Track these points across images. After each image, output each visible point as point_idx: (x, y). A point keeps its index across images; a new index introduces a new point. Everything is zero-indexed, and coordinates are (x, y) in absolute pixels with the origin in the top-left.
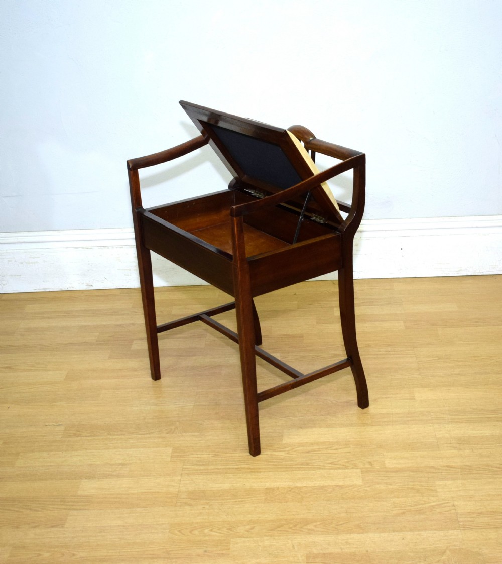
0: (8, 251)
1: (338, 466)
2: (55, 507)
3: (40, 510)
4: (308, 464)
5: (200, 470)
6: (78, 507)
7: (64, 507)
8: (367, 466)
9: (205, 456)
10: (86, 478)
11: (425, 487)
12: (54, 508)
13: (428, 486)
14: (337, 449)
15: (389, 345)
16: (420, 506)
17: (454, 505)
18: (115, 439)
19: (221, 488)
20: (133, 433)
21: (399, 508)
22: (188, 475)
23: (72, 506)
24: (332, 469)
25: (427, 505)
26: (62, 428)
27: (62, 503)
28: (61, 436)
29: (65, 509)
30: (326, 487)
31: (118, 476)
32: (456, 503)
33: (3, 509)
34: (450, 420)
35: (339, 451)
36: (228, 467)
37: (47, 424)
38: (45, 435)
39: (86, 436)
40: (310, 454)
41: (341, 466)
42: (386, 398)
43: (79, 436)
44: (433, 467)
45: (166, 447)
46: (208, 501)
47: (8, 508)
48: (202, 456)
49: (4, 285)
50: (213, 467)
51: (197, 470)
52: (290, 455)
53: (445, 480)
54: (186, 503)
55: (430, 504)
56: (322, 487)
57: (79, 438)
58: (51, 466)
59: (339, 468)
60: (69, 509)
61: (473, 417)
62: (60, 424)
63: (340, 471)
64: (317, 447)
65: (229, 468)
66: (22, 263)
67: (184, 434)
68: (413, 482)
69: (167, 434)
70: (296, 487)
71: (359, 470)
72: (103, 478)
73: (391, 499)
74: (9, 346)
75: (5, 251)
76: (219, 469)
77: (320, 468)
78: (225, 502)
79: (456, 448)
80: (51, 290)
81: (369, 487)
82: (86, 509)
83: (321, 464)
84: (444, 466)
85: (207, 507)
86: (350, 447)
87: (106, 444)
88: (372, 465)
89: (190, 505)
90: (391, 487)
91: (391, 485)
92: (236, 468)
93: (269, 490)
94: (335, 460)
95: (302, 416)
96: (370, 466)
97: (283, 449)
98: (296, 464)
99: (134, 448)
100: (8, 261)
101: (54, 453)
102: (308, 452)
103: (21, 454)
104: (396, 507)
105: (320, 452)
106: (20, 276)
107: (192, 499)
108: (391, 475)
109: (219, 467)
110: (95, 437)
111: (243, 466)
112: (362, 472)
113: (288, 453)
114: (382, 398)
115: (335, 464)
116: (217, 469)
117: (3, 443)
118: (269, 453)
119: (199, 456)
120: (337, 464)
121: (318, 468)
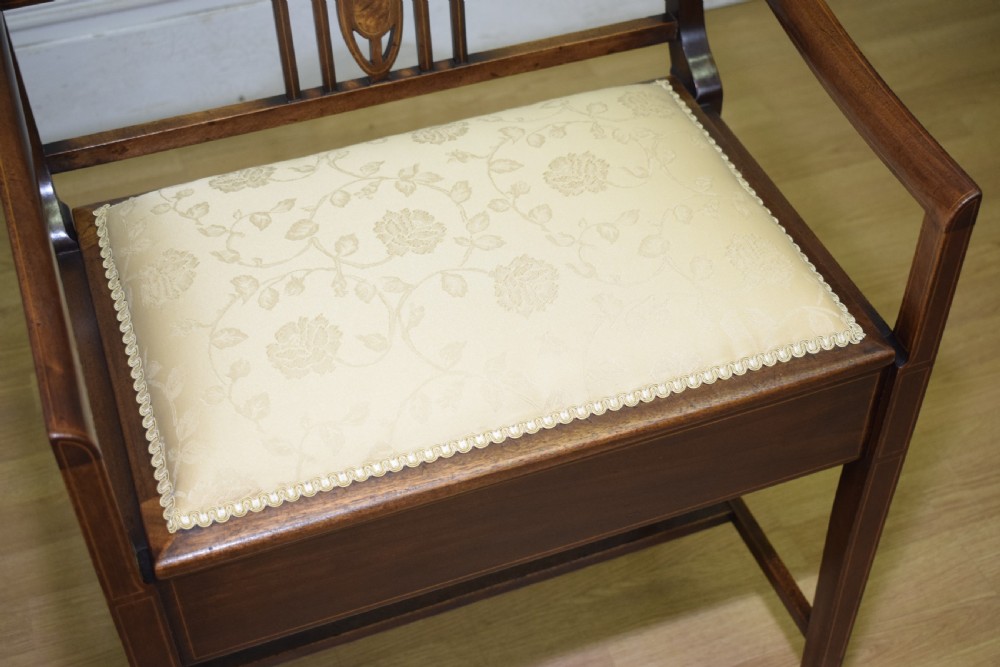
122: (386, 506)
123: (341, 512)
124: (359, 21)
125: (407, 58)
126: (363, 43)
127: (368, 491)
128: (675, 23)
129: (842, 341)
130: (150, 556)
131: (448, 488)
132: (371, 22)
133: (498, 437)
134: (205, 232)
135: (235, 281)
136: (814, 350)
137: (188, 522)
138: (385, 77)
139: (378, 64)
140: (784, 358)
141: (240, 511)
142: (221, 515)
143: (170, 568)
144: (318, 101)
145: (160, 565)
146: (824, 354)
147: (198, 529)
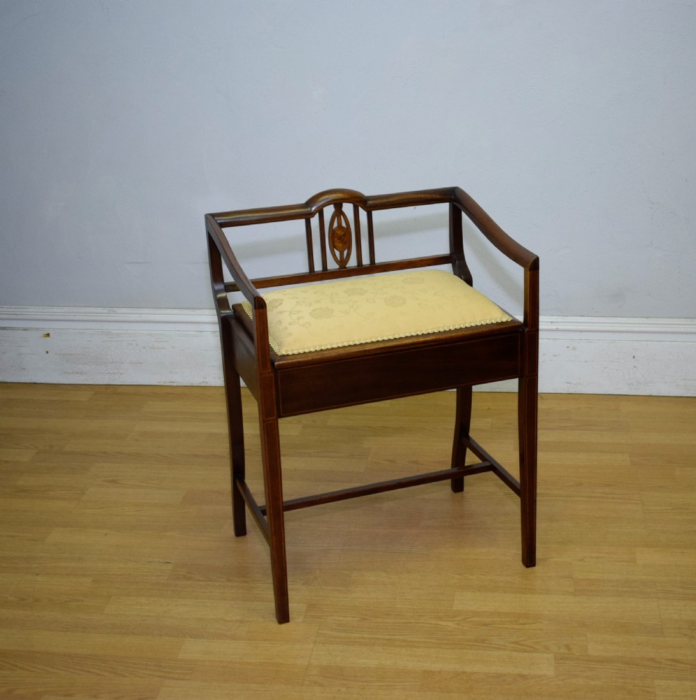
0: (129, 332)
1: (524, 648)
2: (147, 672)
3: (127, 675)
4: (483, 641)
5: (340, 638)
6: (176, 676)
7: (158, 674)
8: (563, 650)
9: (349, 619)
10: (191, 637)
11: (639, 686)
12: (145, 674)
13: (643, 686)
14: (524, 624)
15: (608, 485)
18: (235, 587)
19: (364, 666)
20: (259, 581)
22: (323, 643)
23: (169, 673)
24: (514, 651)
26: (170, 567)
27: (157, 669)
28: (166, 578)
29: (161, 677)
30: (505, 675)
31: (233, 638)
33: (81, 670)
34: (682, 596)
35: (527, 627)
36: (376, 636)
37: (151, 560)
38: (147, 574)
39: (200, 581)
40: (488, 628)
41: (528, 649)
42: (597, 558)
43: (189, 579)
44: (653, 660)
45: (300, 603)
46: (345, 682)
47: (87, 669)
48: (345, 619)
49: (121, 374)
50: (357, 635)
51: (335, 638)
52: (461, 627)
53: (669, 679)
54: (316, 683)
56: (499, 676)
57: (189, 582)
58: (149, 616)
59: (524, 651)
60: (165, 677)
62: (168, 561)
63: (526, 654)
64: (499, 619)
65: (378, 639)
66: (144, 348)
67: (324, 587)
68: (623, 678)
69: (303, 585)
70: (465, 672)
71: (551, 656)
72: (214, 639)
74: (118, 453)
75: (125, 332)
76: (364, 638)
77: (499, 648)
78: (368, 685)
79: (686, 635)
80: (179, 384)
81: (563, 680)
82: (185, 680)
83: (502, 643)
84: (668, 660)
85: (343, 689)
86: (542, 623)
87: (223, 593)
88: (569, 650)
89: (321, 685)
90: (593, 683)
91: (592, 680)
92: (388, 640)
93: (428, 674)
94: (521, 639)
95: (482, 575)
96: (566, 652)
97: (453, 617)
98: (468, 641)
99: (257, 601)
100: (129, 344)
101: (156, 599)
102: (486, 625)
103: (114, 597)
106: (142, 364)
107: (325, 677)
108: (594, 666)
109: (366, 636)
110: (210, 583)
111: (397, 637)
112: (555, 658)
113: (458, 624)
114: (592, 557)
115: (520, 645)
116: (362, 638)
117: (93, 581)
118: (434, 622)
119: (341, 618)
120: (523, 645)
121: (496, 648)
122: (349, 353)
124: (337, 244)
125: (352, 263)
126: (337, 253)
127: (343, 349)
128: (454, 256)
129: (504, 320)
130: (273, 363)
131: (369, 350)
132: (340, 245)
133: (386, 338)
135: (297, 302)
136: (494, 322)
137: (284, 353)
138: (346, 268)
139: (343, 262)
140: (483, 323)
141: (301, 351)
142: (296, 352)
143: (279, 365)
144: (321, 274)
145: (276, 363)
146: (497, 323)
147: (288, 355)
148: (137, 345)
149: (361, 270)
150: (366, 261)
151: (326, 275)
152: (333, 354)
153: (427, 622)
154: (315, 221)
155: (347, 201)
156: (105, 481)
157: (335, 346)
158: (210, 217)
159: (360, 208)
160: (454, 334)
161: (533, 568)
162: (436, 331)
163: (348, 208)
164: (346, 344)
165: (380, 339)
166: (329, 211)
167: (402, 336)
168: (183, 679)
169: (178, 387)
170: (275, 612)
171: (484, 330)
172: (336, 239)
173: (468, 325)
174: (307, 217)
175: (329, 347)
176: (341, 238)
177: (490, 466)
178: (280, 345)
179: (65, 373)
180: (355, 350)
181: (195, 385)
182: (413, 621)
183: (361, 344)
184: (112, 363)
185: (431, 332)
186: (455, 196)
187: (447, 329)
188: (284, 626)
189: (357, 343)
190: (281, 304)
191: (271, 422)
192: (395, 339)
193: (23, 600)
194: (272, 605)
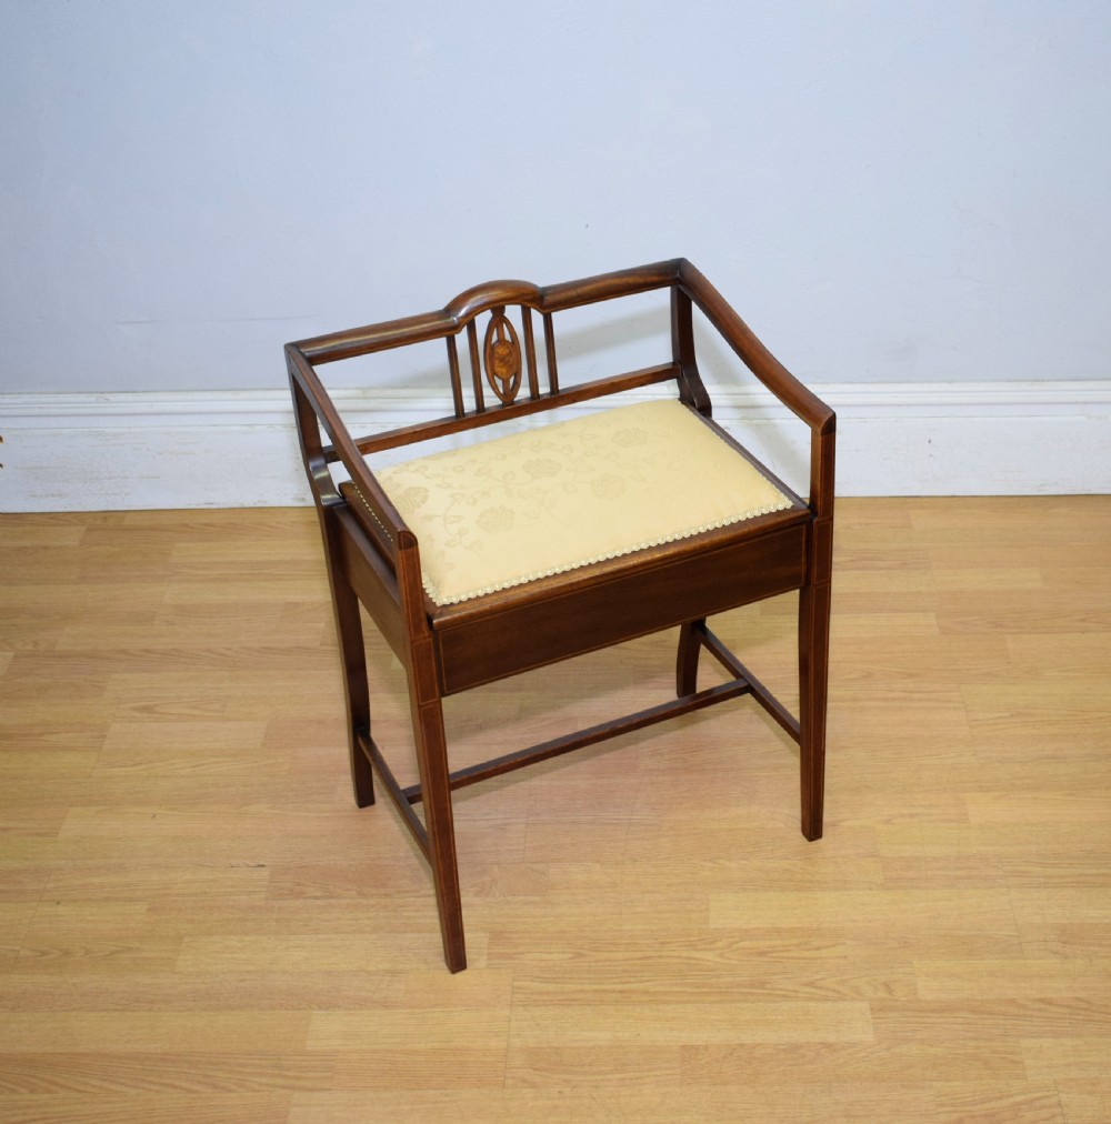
0: (133, 430)
1: (824, 993)
2: (263, 1080)
3: (234, 1088)
4: (762, 985)
5: (548, 993)
6: (310, 1084)
7: (280, 1081)
9: (556, 956)
10: (320, 1008)
11: (999, 1052)
12: (261, 1084)
13: (1005, 1052)
14: (818, 948)
15: (910, 675)
16: (993, 1104)
17: (1059, 1104)
18: (373, 906)
19: (591, 1044)
20: (408, 892)
21: (950, 1109)
22: (524, 1006)
23: (297, 1078)
24: (810, 999)
25: (1005, 1102)
26: (265, 873)
27: (276, 1072)
28: (262, 896)
29: (282, 1087)
30: (802, 1046)
31: (386, 1005)
32: (1064, 1097)
33: (160, 1084)
34: (1042, 880)
35: (824, 953)
36: (603, 987)
37: (234, 862)
38: (232, 890)
39: (316, 898)
40: (766, 959)
41: (830, 994)
42: (911, 816)
43: (300, 895)
44: (1012, 1002)
45: (476, 931)
46: (568, 1077)
47: (168, 1081)
48: (550, 956)
49: (127, 494)
51: (541, 993)
52: (725, 961)
53: (1040, 1037)
54: (524, 1081)
55: (1012, 1100)
56: (796, 1047)
57: (300, 902)
58: (248, 972)
59: (825, 999)
60: (292, 1088)
61: (1089, 872)
62: (261, 863)
63: (828, 1005)
64: (779, 942)
65: (605, 991)
66: (161, 453)
67: (510, 898)
68: (976, 1039)
69: (477, 895)
70: (742, 1045)
71: (865, 1006)
72: (356, 1009)
73: (934, 1083)
74: (147, 651)
75: (127, 430)
76: (582, 991)
77: (787, 996)
78: (602, 1080)
79: (1056, 953)
81: (888, 1049)
82: (324, 1088)
83: (791, 987)
84: (1036, 1000)
85: (567, 1091)
86: (844, 944)
87: (356, 920)
88: (890, 991)
89: (533, 1085)
90: (932, 1051)
91: (931, 1045)
92: (621, 992)
93: (689, 1051)
94: (818, 977)
95: (745, 859)
96: (887, 996)
97: (712, 943)
98: (740, 985)
99: (412, 931)
100: (134, 448)
101: (253, 938)
102: (762, 954)
103: (186, 940)
104: (943, 1105)
105: (785, 954)
106: (158, 478)
107: (535, 1069)
108: (929, 1020)
109: (587, 987)
110: (332, 901)
111: (634, 986)
112: (872, 1009)
113: (721, 956)
114: (902, 816)
115: (816, 988)
116: (578, 991)
117: (148, 910)
118: (685, 954)
119: (544, 956)
120: (821, 988)
121: (783, 996)
122: (547, 591)
123: (524, 595)
124: (497, 369)
125: (524, 393)
126: (499, 382)
127: (538, 584)
128: (680, 366)
129: (781, 508)
130: (429, 619)
131: (578, 583)
132: (504, 370)
133: (602, 559)
134: (428, 477)
135: (452, 496)
136: (765, 512)
137: (446, 601)
138: (512, 403)
139: (508, 396)
140: (750, 516)
141: (472, 595)
142: (464, 598)
143: (440, 624)
144: (474, 418)
145: (434, 622)
146: (771, 514)
147: (452, 604)
148: (148, 450)
149: (537, 404)
150: (544, 389)
151: (483, 417)
152: (522, 594)
153: (676, 954)
154: (462, 339)
155: (512, 301)
156: (134, 709)
157: (524, 580)
158: (295, 351)
159: (532, 310)
160: (706, 541)
161: (819, 841)
162: (678, 537)
163: (513, 313)
164: (541, 575)
165: (593, 561)
166: (483, 320)
167: (627, 551)
168: (321, 1090)
169: (219, 510)
170: (442, 950)
171: (752, 527)
172: (496, 362)
173: (727, 523)
174: (449, 333)
175: (515, 583)
176: (502, 358)
177: (745, 686)
178: (437, 585)
179: (34, 496)
180: (555, 584)
181: (247, 505)
182: (652, 954)
183: (564, 572)
184: (109, 479)
185: (670, 539)
186: (681, 274)
187: (695, 533)
188: (460, 976)
189: (558, 571)
190: (425, 499)
191: (431, 706)
192: (616, 557)
193: (44, 954)
194: (436, 939)
